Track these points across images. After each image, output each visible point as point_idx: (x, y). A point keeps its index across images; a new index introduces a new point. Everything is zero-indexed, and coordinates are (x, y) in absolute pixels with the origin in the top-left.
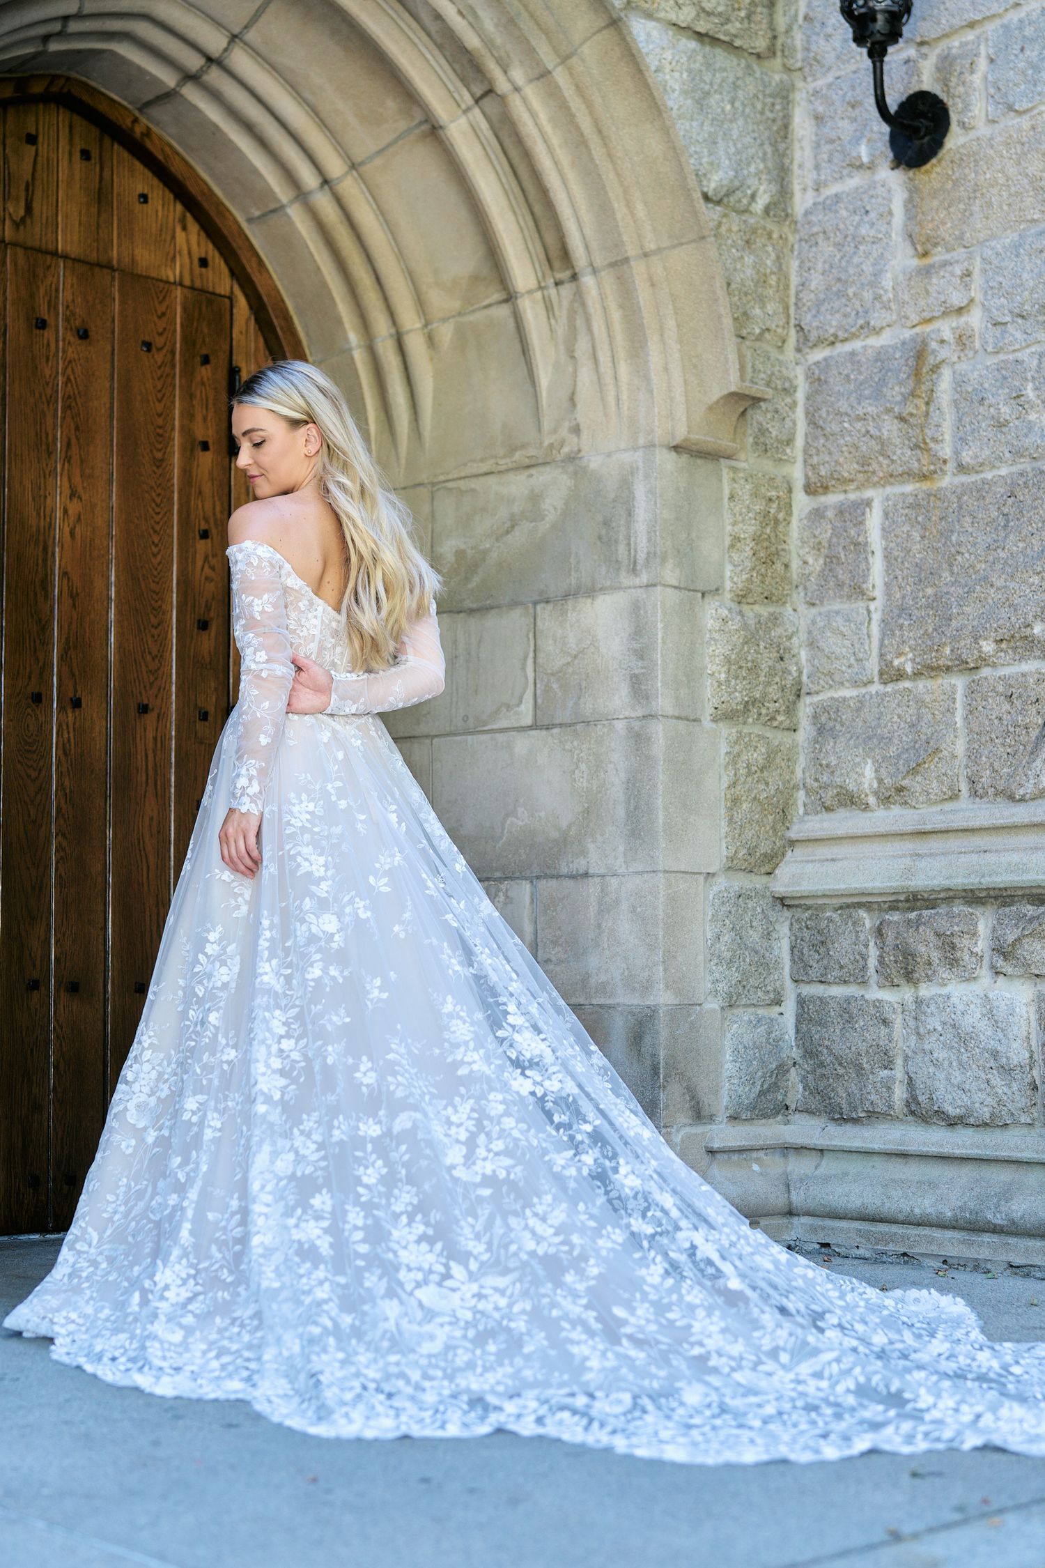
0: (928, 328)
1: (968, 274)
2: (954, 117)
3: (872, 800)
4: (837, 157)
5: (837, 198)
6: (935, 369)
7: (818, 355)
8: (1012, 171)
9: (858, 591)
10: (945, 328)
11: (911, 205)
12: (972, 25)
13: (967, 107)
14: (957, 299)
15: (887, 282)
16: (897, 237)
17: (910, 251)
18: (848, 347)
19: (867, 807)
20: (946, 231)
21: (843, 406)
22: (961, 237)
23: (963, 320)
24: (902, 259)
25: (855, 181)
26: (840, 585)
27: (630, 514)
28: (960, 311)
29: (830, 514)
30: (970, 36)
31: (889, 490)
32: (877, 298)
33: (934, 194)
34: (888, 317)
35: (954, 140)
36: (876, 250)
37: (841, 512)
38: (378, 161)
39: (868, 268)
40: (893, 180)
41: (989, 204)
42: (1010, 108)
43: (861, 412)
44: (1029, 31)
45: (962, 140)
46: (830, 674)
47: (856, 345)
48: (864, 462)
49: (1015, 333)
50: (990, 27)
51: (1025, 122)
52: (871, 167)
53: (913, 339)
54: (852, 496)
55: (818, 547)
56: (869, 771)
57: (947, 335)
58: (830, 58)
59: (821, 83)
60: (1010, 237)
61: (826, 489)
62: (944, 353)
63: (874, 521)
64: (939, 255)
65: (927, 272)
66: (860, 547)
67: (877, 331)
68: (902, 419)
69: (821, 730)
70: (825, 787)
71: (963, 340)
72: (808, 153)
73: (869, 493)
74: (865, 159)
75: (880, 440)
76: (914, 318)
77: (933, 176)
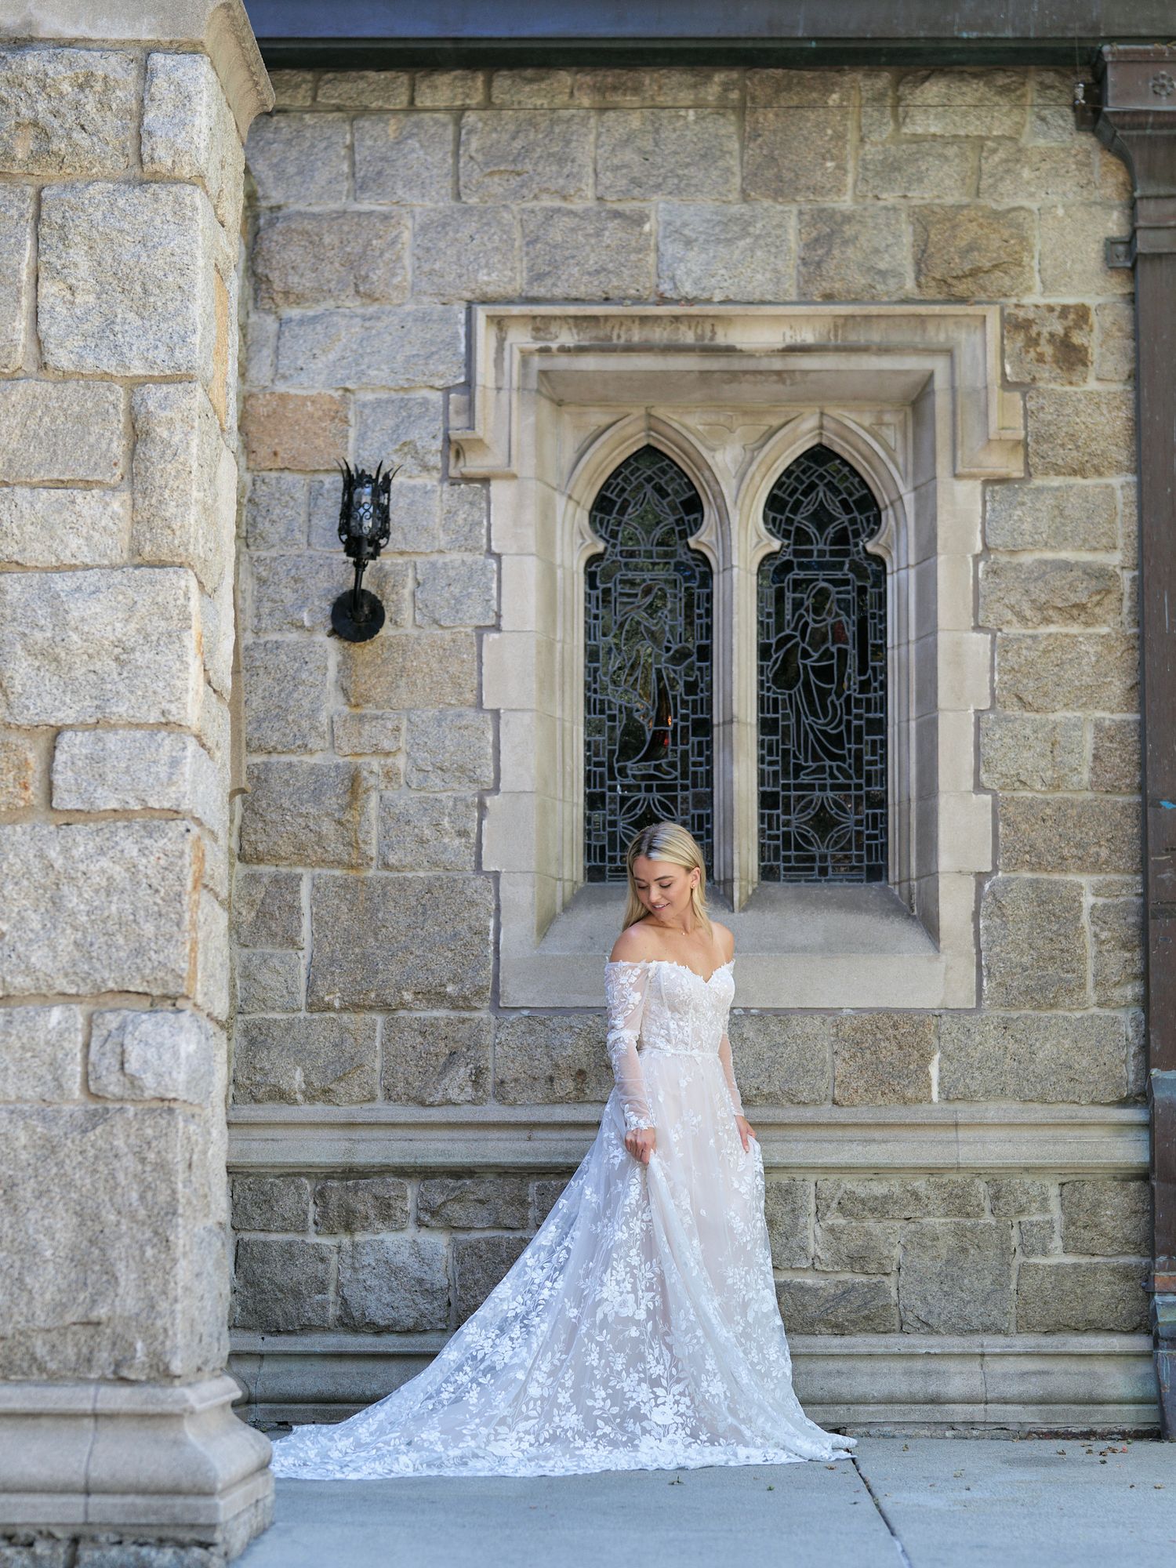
0: (360, 760)
1: (398, 729)
2: (387, 615)
3: (299, 1097)
4: (278, 614)
5: (278, 645)
6: (367, 790)
7: (258, 759)
8: (435, 666)
9: (292, 942)
10: (375, 764)
11: (345, 667)
12: (402, 553)
13: (398, 611)
14: (387, 745)
15: (323, 718)
16: (330, 685)
17: (341, 699)
18: (285, 758)
19: (295, 1102)
20: (377, 693)
21: (286, 804)
22: (389, 700)
23: (390, 761)
24: (333, 704)
25: (292, 636)
26: (274, 935)
28: (388, 754)
29: (265, 880)
30: (400, 560)
31: (317, 871)
32: (314, 728)
33: (367, 665)
34: (321, 744)
35: (386, 631)
36: (314, 692)
37: (276, 880)
39: (306, 703)
40: (330, 649)
41: (415, 684)
42: (436, 622)
43: (303, 810)
44: (452, 573)
45: (392, 632)
46: (264, 1001)
47: (294, 759)
48: (301, 848)
49: (435, 780)
50: (419, 560)
51: (448, 636)
52: (311, 630)
53: (348, 765)
54: (284, 870)
55: (252, 904)
56: (299, 1076)
57: (376, 768)
58: (274, 538)
59: (263, 554)
60: (432, 712)
61: (260, 861)
62: (372, 781)
63: (305, 889)
64: (369, 710)
65: (361, 719)
66: (294, 909)
67: (311, 752)
68: (339, 822)
69: (252, 1042)
70: (258, 1085)
71: (390, 775)
72: (249, 601)
73: (299, 870)
74: (307, 623)
75: (319, 835)
76: (347, 750)
77: (366, 651)
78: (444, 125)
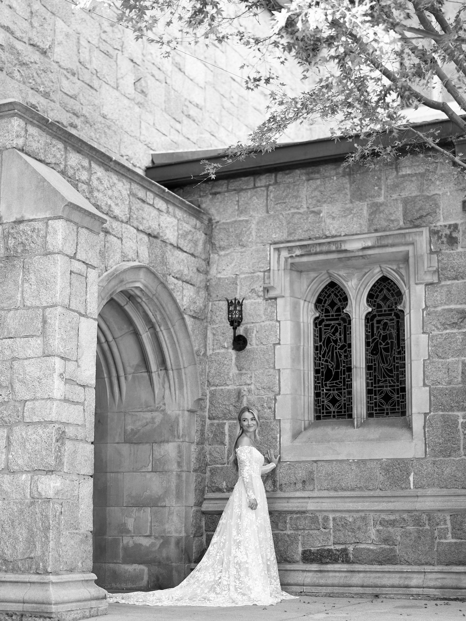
0: (241, 387)
1: (251, 377)
2: (248, 342)
3: (225, 490)
4: (219, 344)
5: (218, 353)
6: (243, 396)
7: (213, 388)
8: (262, 357)
9: (223, 443)
10: (245, 388)
11: (236, 358)
12: (253, 323)
13: (251, 341)
14: (248, 382)
15: (231, 375)
16: (233, 365)
17: (236, 369)
18: (221, 388)
19: (224, 492)
20: (245, 366)
21: (220, 401)
22: (249, 368)
23: (249, 387)
24: (234, 371)
25: (223, 351)
26: (218, 441)
27: (178, 425)
28: (249, 385)
29: (215, 425)
30: (252, 325)
31: (230, 421)
32: (228, 378)
33: (243, 358)
34: (231, 383)
35: (248, 347)
36: (228, 367)
37: (218, 425)
38: (120, 338)
39: (226, 371)
40: (233, 353)
41: (256, 363)
42: (262, 343)
43: (225, 403)
44: (266, 328)
45: (250, 347)
46: (215, 461)
47: (223, 388)
48: (225, 414)
49: (262, 392)
50: (257, 325)
51: (265, 347)
52: (227, 348)
53: (237, 389)
54: (221, 421)
55: (212, 432)
56: (224, 484)
57: (246, 389)
58: (217, 321)
59: (214, 326)
60: (261, 371)
61: (214, 419)
62: (245, 393)
63: (227, 427)
64: (244, 371)
65: (241, 374)
66: (223, 433)
67: (228, 385)
68: (234, 406)
69: (212, 474)
70: (213, 487)
71: (249, 391)
72: (211, 341)
73: (225, 421)
74: (226, 346)
75: (229, 410)
76: (238, 384)
77: (243, 353)
78: (264, 191)
